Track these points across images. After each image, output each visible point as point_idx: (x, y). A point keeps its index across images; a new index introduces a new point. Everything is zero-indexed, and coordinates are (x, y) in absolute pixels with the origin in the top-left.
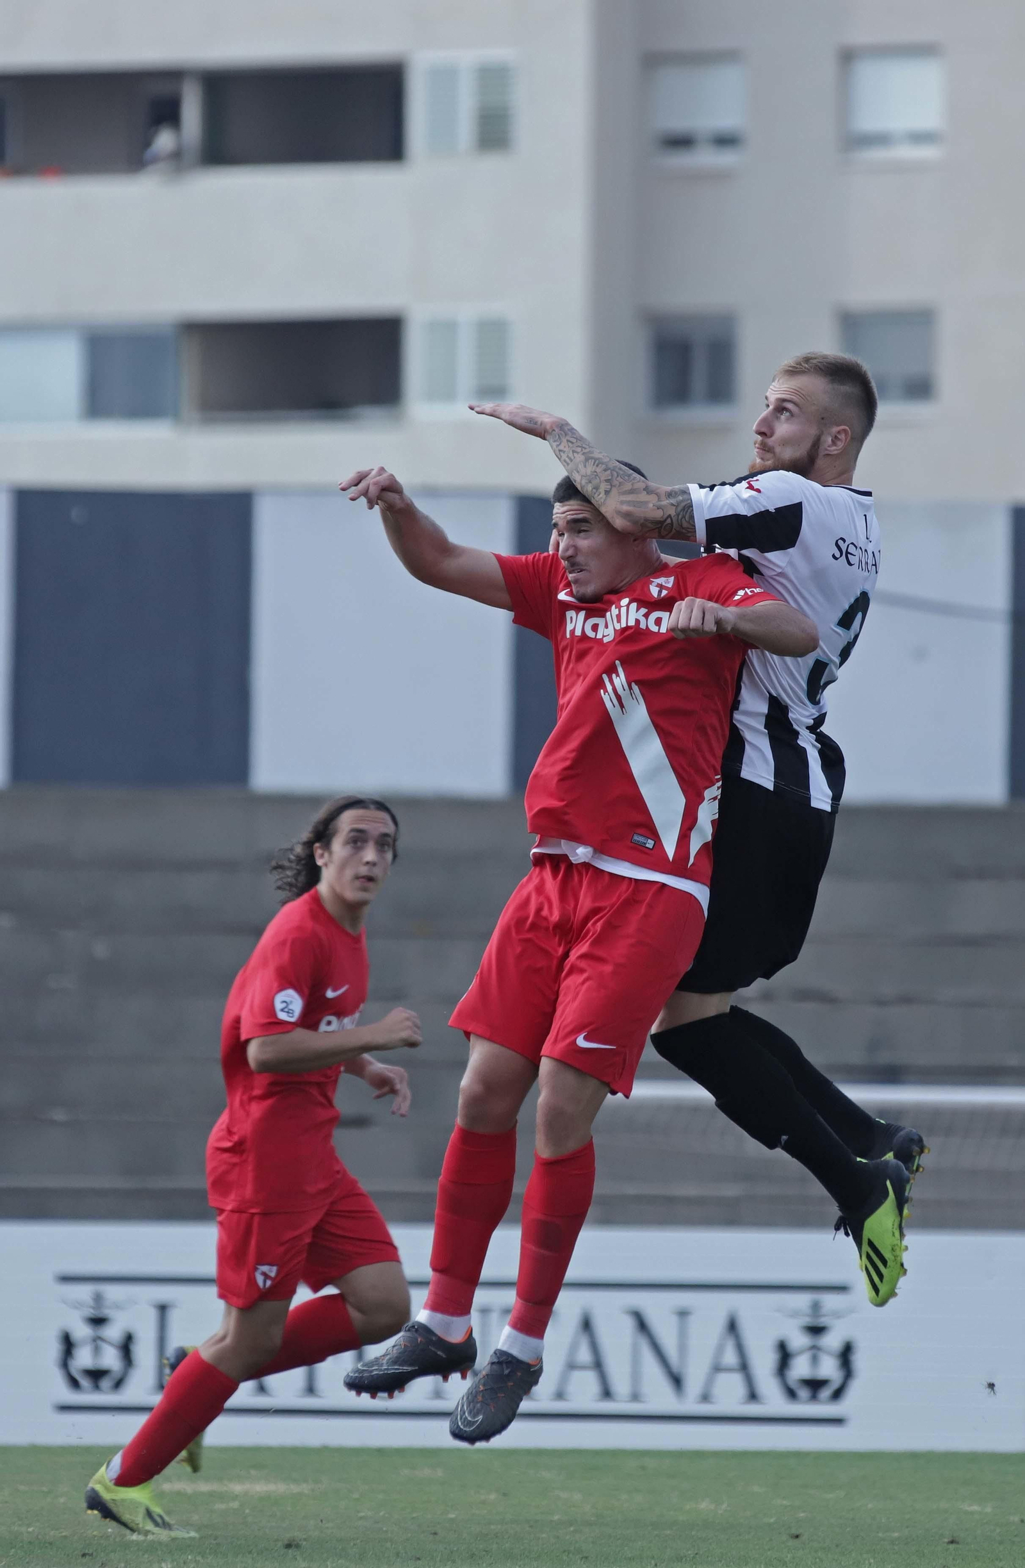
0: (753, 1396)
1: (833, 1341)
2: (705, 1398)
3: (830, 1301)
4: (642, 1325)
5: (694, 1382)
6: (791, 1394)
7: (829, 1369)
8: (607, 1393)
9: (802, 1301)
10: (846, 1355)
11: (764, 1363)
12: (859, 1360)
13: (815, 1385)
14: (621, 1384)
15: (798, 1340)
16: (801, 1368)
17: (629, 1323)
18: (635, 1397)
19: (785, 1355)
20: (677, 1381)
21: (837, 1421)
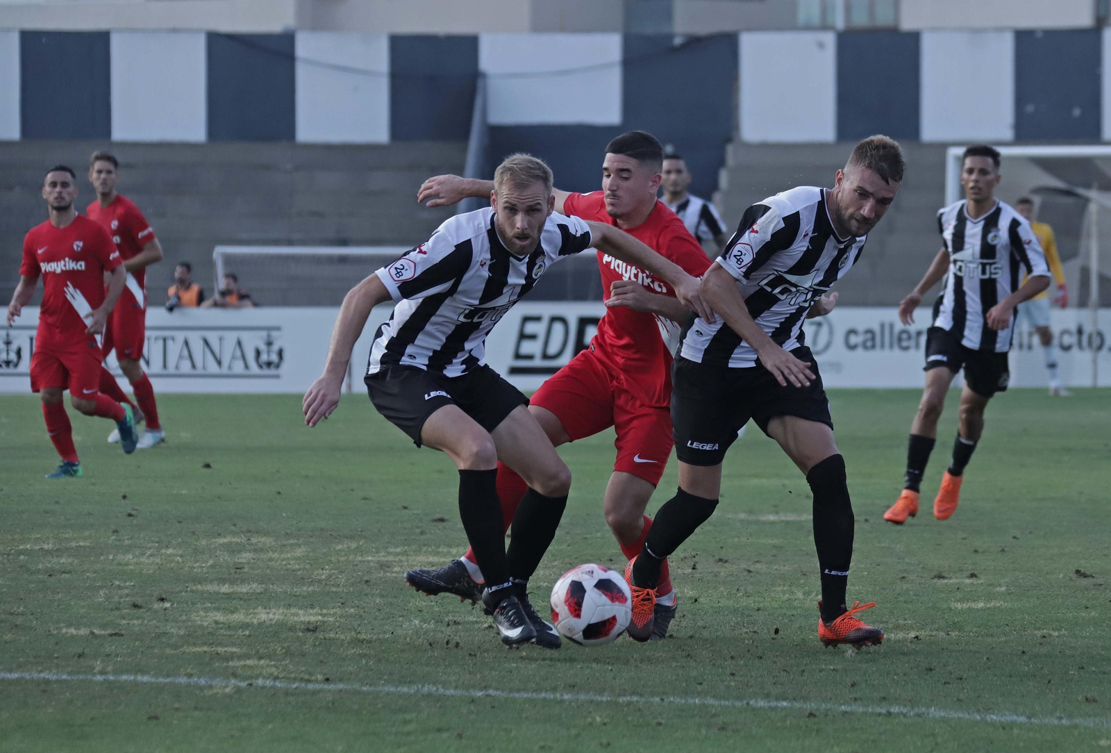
0: (246, 366)
1: (275, 348)
2: (230, 368)
3: (274, 334)
4: (206, 342)
5: (226, 362)
6: (260, 367)
7: (274, 358)
8: (194, 366)
9: (264, 334)
10: (280, 353)
11: (251, 356)
12: (286, 355)
13: (269, 364)
14: (199, 363)
15: (263, 347)
16: (264, 357)
17: (201, 343)
18: (204, 368)
19: (258, 353)
20: (219, 363)
21: (277, 377)
